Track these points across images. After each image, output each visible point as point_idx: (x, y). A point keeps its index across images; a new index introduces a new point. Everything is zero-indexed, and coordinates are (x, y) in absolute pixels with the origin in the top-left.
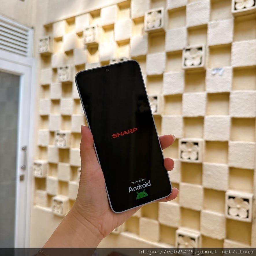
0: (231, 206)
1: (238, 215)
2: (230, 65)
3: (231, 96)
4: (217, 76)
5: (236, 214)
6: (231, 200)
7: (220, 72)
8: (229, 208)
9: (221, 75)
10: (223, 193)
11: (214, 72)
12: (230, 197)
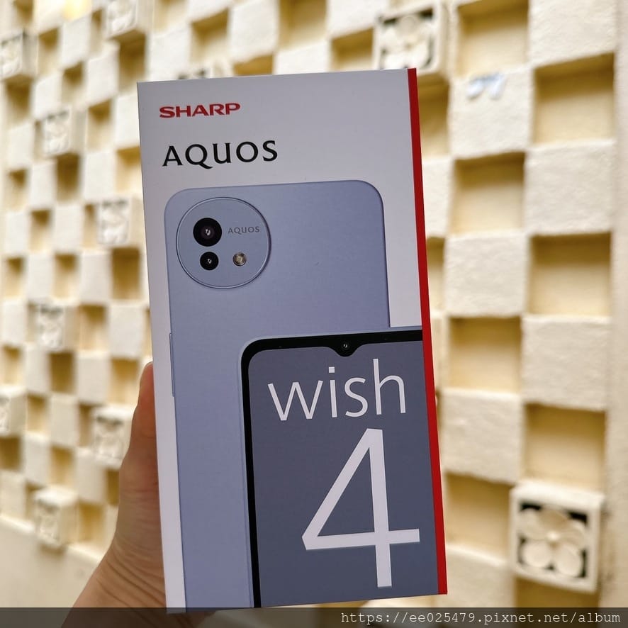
0: (528, 534)
1: (551, 568)
2: (526, 60)
3: (531, 164)
4: (484, 101)
5: (545, 563)
6: (531, 514)
7: (494, 88)
8: (523, 541)
9: (496, 98)
10: (503, 489)
11: (474, 89)
12: (527, 506)
